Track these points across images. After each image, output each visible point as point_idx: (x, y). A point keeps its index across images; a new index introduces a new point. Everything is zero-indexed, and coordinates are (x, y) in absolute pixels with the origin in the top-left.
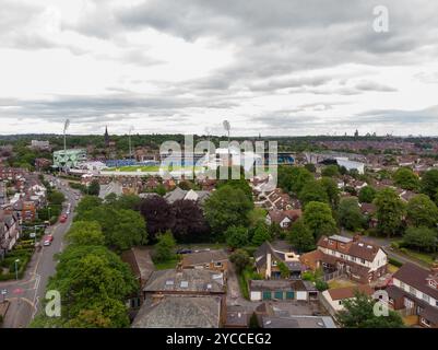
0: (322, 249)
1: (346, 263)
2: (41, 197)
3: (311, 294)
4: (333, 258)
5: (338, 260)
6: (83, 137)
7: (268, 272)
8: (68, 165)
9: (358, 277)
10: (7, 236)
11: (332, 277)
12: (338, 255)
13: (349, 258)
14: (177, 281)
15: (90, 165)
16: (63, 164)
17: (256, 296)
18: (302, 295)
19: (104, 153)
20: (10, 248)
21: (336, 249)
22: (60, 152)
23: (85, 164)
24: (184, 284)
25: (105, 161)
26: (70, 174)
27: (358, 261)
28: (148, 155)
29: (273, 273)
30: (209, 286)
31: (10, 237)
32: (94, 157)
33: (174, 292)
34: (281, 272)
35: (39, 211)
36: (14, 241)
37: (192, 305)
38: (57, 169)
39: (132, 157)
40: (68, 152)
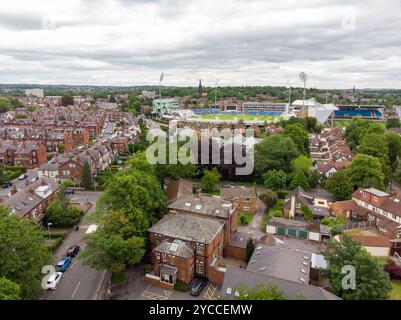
0: (356, 200)
1: (377, 216)
2: (133, 135)
3: (323, 237)
4: (364, 209)
5: (369, 212)
6: (183, 88)
7: (292, 213)
8: (163, 112)
9: (385, 231)
10: (101, 160)
11: (356, 226)
12: (370, 207)
13: (381, 212)
14: (193, 204)
15: (181, 112)
16: (159, 110)
17: (271, 229)
18: (314, 236)
19: (195, 103)
20: (103, 169)
21: (370, 201)
22: (157, 101)
23: (177, 111)
24: (198, 207)
25: (194, 109)
26: (164, 119)
27: (390, 216)
28: (232, 105)
29: (296, 214)
30: (217, 212)
31: (104, 162)
32: (186, 105)
33: (190, 212)
34: (304, 214)
35: (130, 146)
36: (107, 164)
37: (195, 223)
38: (155, 115)
39: (218, 107)
40: (163, 101)
